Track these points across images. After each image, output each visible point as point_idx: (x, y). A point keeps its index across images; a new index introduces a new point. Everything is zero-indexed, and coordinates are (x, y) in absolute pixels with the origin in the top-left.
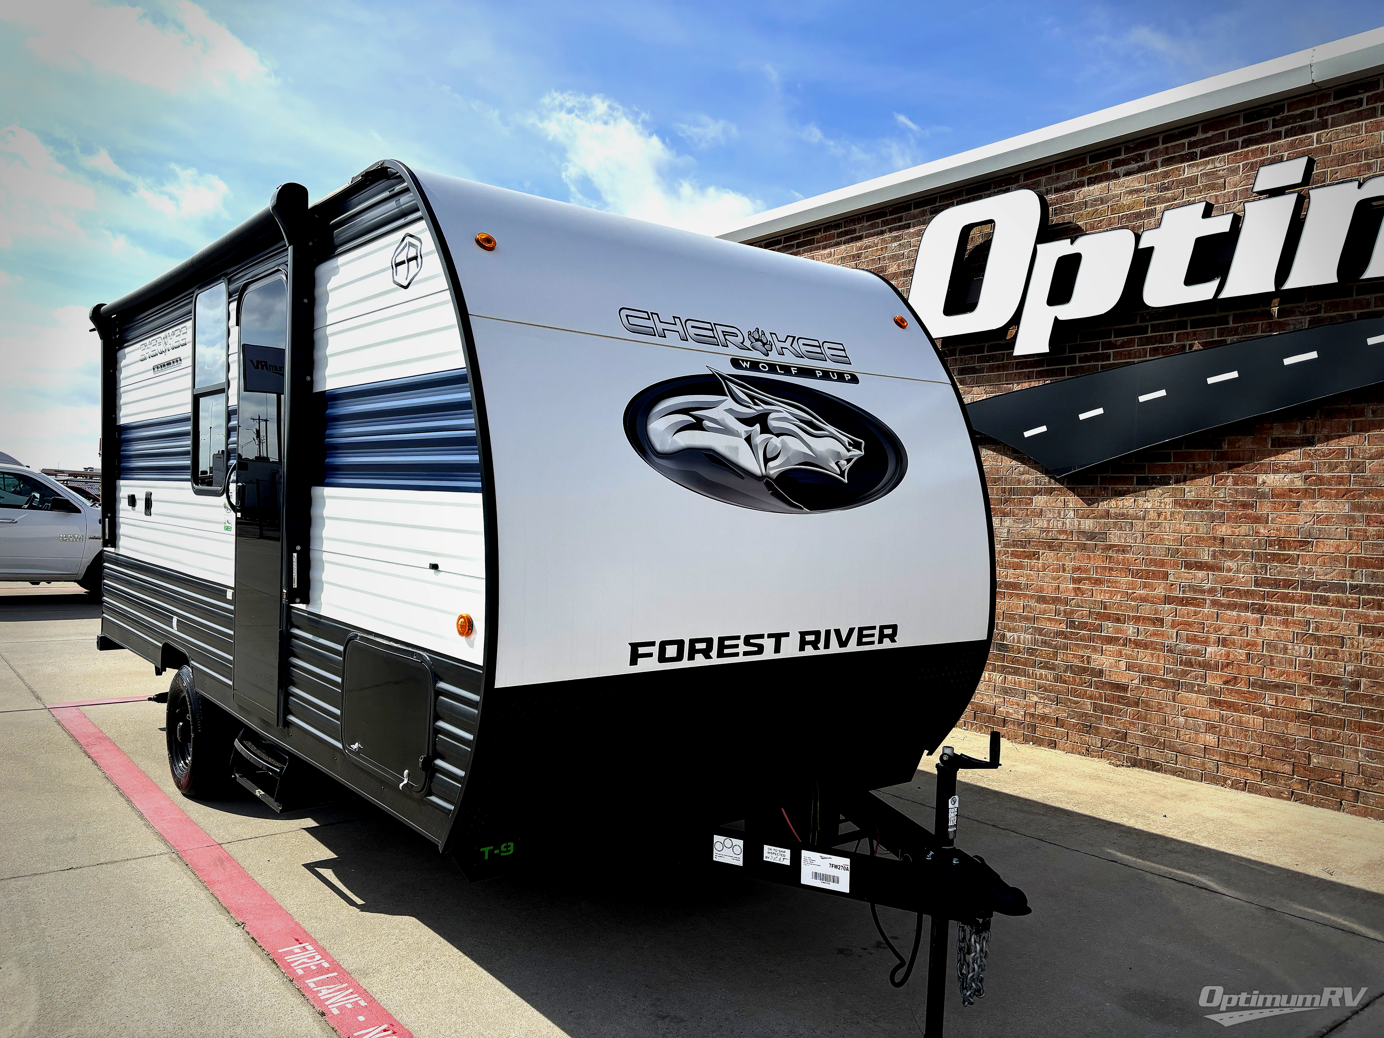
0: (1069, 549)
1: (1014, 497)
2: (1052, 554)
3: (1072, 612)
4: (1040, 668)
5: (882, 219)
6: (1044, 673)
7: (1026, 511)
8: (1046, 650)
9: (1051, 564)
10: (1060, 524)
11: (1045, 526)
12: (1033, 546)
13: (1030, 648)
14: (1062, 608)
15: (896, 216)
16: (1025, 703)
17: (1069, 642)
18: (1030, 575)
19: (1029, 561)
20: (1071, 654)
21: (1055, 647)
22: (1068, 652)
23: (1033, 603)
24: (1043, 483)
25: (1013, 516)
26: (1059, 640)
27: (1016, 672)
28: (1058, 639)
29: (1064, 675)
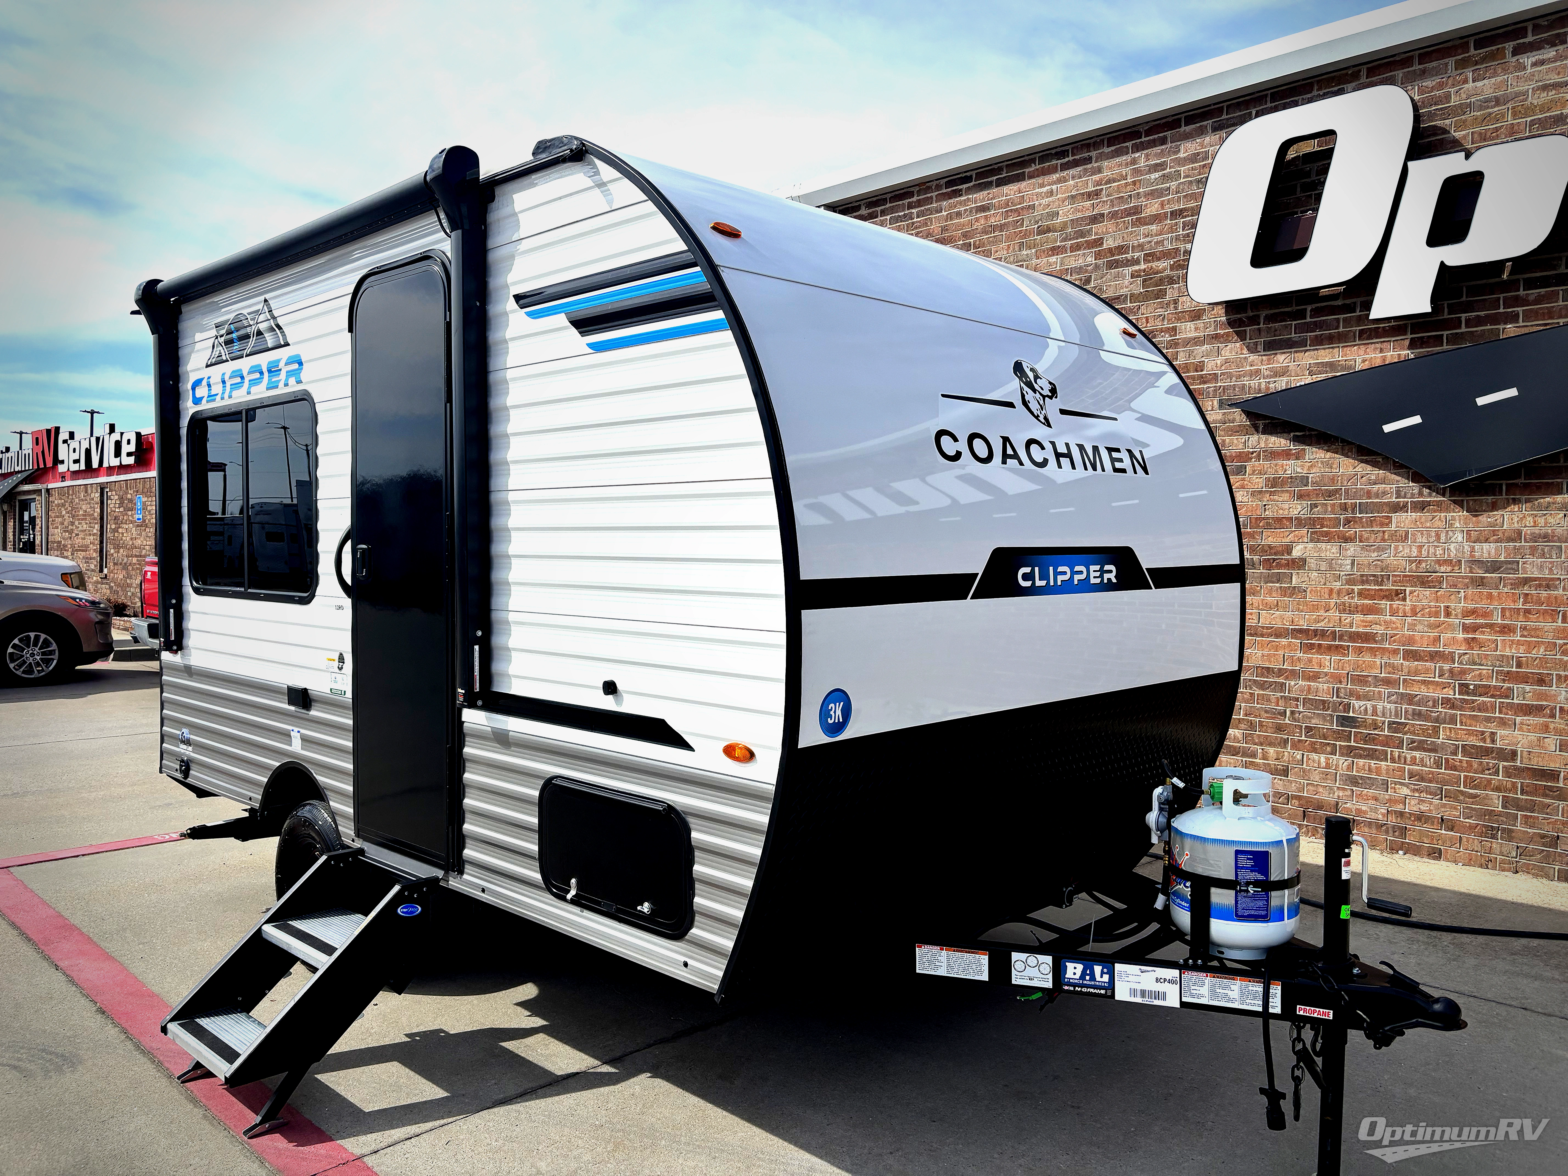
0: (1456, 586)
1: (1360, 516)
2: (1428, 593)
3: (1463, 672)
4: (1411, 749)
5: (1134, 142)
6: (1418, 756)
7: (1381, 534)
8: (1420, 725)
9: (1427, 607)
10: (1439, 552)
11: (1415, 555)
12: (1395, 582)
13: (1394, 723)
14: (1446, 667)
15: (1156, 136)
16: (1387, 797)
17: (1459, 712)
18: (1391, 622)
19: (1388, 603)
20: (1464, 730)
21: (1437, 720)
22: (1458, 726)
23: (1399, 660)
24: (1409, 495)
25: (1361, 541)
26: (1442, 710)
27: (1371, 755)
28: (1440, 710)
29: (1453, 759)
